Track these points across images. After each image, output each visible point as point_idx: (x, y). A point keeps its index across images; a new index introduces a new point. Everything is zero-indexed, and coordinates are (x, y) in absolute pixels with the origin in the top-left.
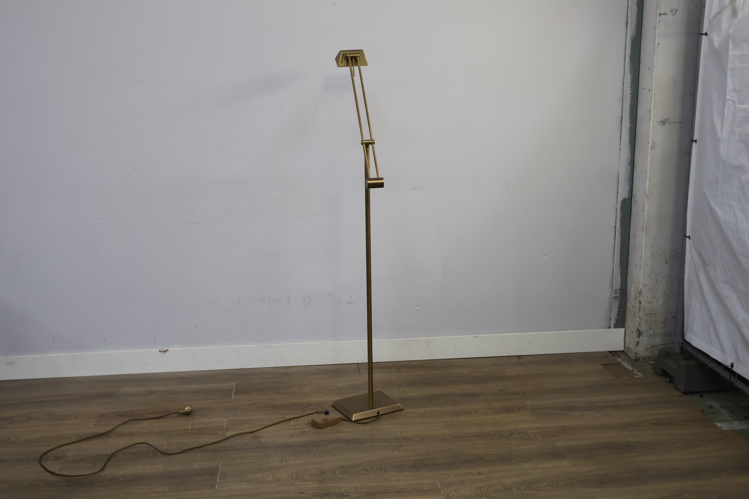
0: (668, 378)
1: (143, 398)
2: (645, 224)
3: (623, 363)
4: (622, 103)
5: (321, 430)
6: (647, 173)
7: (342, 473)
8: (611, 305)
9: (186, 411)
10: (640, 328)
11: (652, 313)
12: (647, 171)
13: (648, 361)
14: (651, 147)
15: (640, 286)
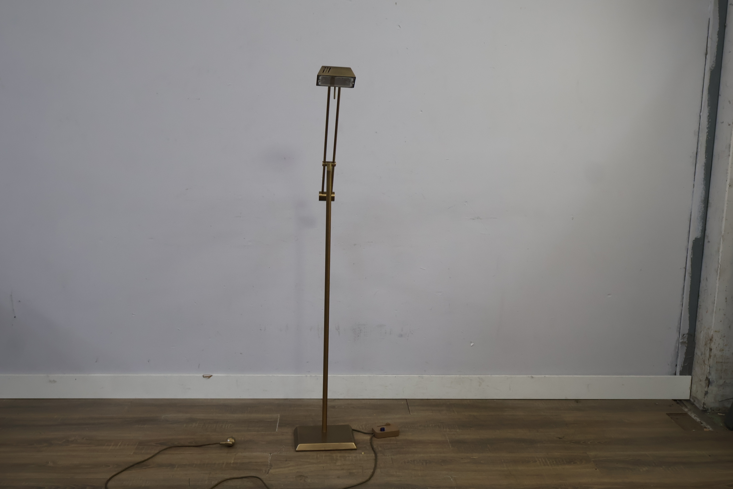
1: (185, 425)
2: (719, 266)
3: (689, 413)
4: (698, 138)
6: (723, 212)
8: (677, 351)
9: (228, 443)
10: (710, 377)
11: (723, 362)
12: (723, 210)
13: (717, 413)
14: (729, 184)
15: (711, 332)
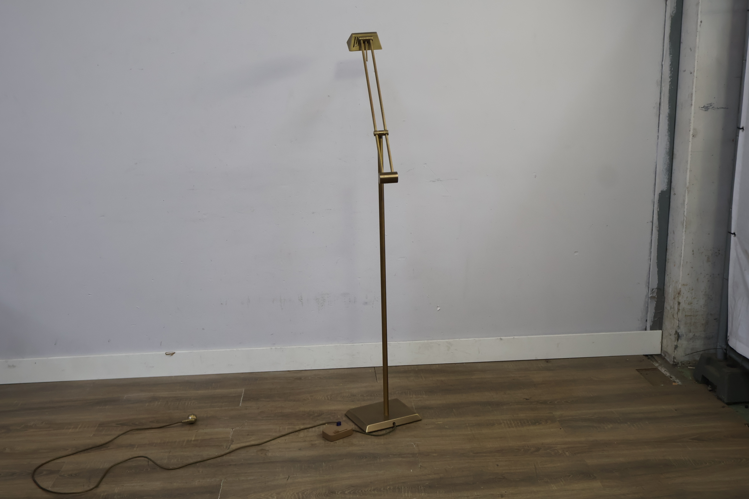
0: (710, 386)
1: (147, 404)
2: (685, 218)
3: (660, 368)
4: (661, 87)
5: (332, 443)
6: (687, 164)
7: (352, 493)
8: (647, 305)
9: (190, 420)
10: (679, 331)
11: (692, 315)
12: (687, 162)
13: (687, 367)
14: (692, 135)
15: (679, 286)
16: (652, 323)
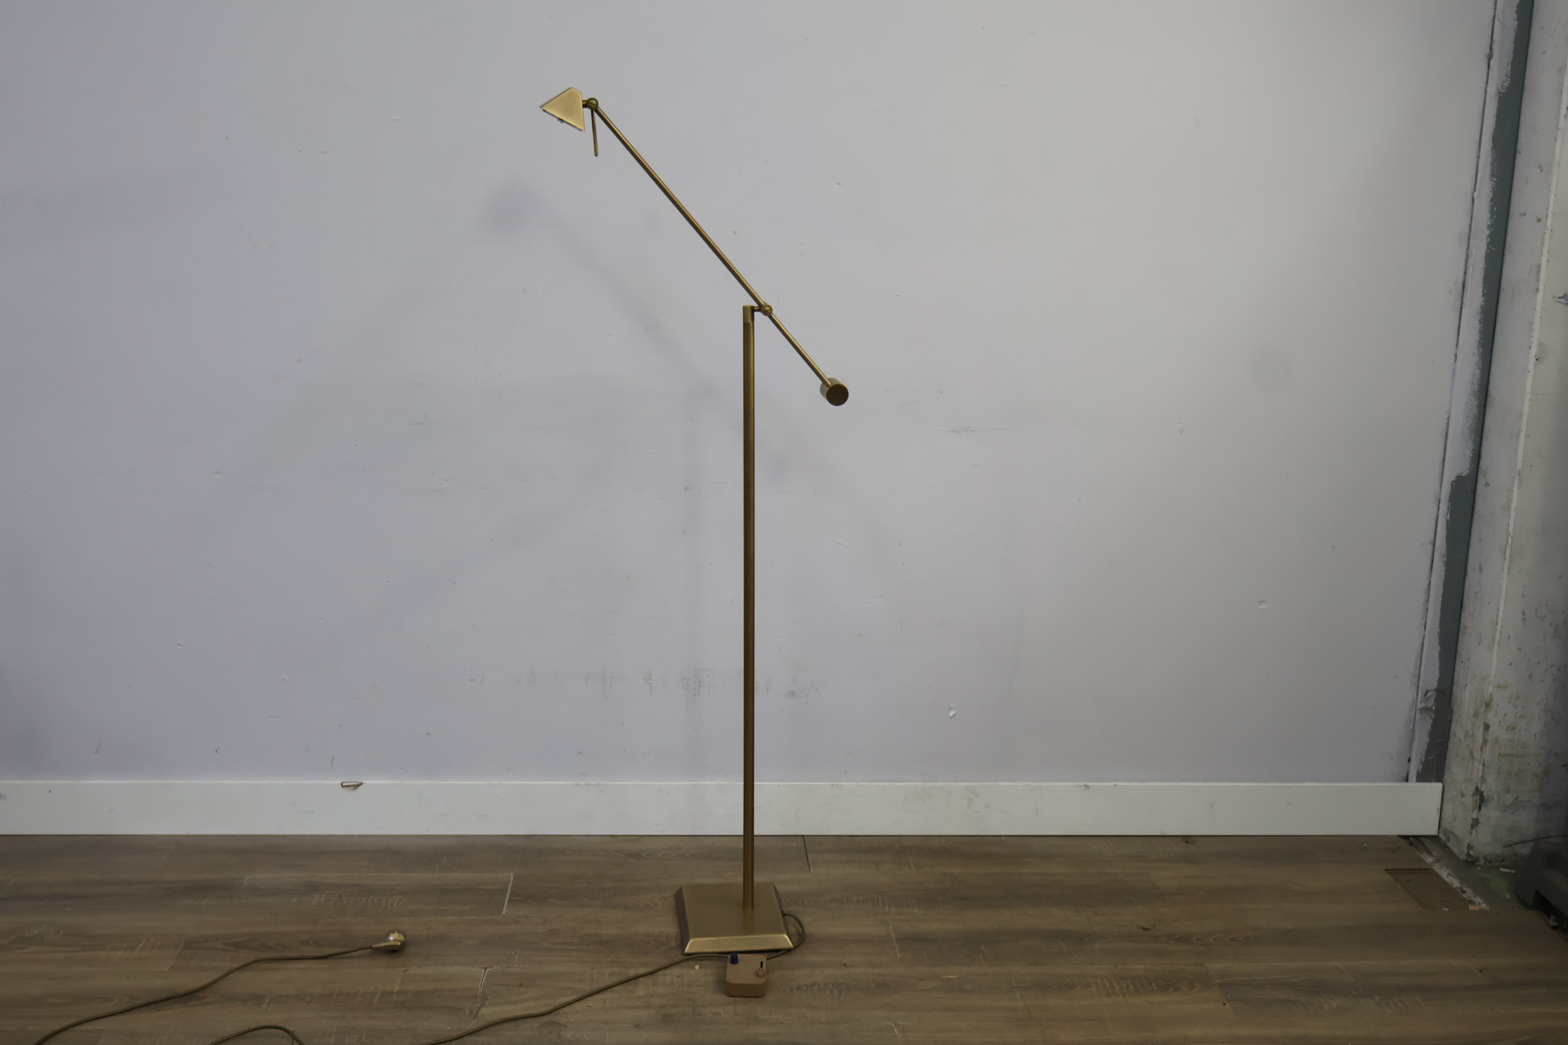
0: (1552, 916)
1: (295, 900)
2: (1510, 540)
3: (1436, 868)
4: (1468, 249)
6: (1521, 419)
8: (1414, 728)
9: (391, 943)
10: (1483, 788)
11: (1515, 754)
12: (1521, 415)
13: (1498, 867)
14: (1535, 356)
15: (1488, 688)
16: (1421, 766)
